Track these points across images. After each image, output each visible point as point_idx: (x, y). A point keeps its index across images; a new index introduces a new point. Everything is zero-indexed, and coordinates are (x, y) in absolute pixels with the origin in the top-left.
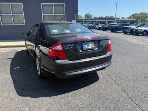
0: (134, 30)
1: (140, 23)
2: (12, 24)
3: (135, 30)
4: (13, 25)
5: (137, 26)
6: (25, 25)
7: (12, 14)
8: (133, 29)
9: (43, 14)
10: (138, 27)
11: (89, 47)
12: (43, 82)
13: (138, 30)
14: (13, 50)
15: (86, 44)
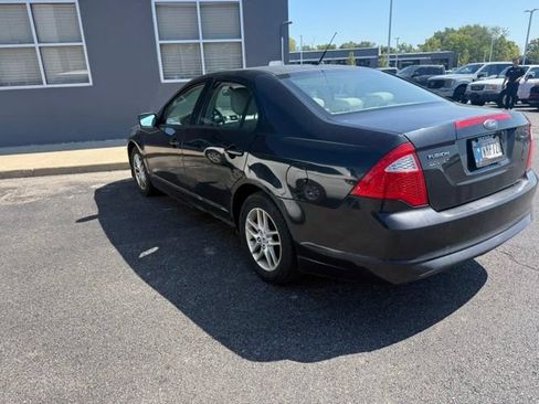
0: (469, 89)
1: (486, 64)
2: (42, 84)
3: (473, 87)
4: (45, 86)
5: (475, 76)
6: (91, 84)
7: (37, 45)
8: (464, 86)
9: (160, 39)
10: (479, 76)
11: (490, 157)
12: (296, 297)
13: (482, 87)
14: (71, 184)
15: (480, 146)
